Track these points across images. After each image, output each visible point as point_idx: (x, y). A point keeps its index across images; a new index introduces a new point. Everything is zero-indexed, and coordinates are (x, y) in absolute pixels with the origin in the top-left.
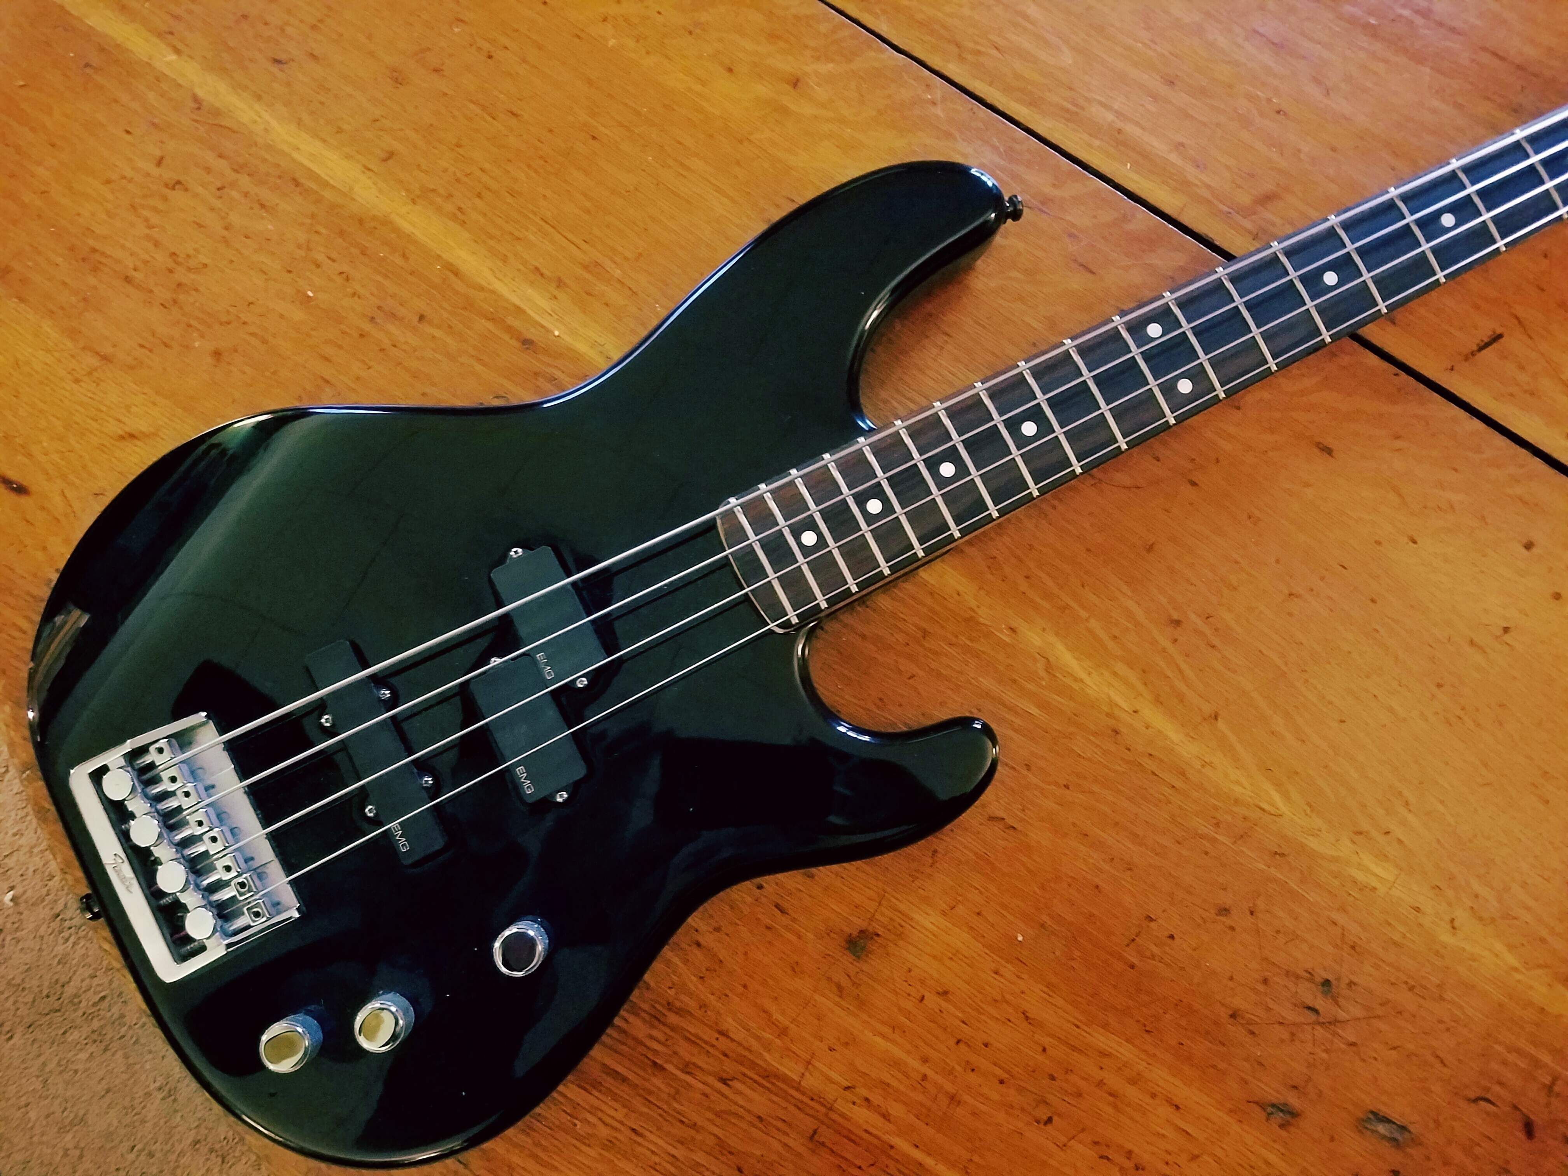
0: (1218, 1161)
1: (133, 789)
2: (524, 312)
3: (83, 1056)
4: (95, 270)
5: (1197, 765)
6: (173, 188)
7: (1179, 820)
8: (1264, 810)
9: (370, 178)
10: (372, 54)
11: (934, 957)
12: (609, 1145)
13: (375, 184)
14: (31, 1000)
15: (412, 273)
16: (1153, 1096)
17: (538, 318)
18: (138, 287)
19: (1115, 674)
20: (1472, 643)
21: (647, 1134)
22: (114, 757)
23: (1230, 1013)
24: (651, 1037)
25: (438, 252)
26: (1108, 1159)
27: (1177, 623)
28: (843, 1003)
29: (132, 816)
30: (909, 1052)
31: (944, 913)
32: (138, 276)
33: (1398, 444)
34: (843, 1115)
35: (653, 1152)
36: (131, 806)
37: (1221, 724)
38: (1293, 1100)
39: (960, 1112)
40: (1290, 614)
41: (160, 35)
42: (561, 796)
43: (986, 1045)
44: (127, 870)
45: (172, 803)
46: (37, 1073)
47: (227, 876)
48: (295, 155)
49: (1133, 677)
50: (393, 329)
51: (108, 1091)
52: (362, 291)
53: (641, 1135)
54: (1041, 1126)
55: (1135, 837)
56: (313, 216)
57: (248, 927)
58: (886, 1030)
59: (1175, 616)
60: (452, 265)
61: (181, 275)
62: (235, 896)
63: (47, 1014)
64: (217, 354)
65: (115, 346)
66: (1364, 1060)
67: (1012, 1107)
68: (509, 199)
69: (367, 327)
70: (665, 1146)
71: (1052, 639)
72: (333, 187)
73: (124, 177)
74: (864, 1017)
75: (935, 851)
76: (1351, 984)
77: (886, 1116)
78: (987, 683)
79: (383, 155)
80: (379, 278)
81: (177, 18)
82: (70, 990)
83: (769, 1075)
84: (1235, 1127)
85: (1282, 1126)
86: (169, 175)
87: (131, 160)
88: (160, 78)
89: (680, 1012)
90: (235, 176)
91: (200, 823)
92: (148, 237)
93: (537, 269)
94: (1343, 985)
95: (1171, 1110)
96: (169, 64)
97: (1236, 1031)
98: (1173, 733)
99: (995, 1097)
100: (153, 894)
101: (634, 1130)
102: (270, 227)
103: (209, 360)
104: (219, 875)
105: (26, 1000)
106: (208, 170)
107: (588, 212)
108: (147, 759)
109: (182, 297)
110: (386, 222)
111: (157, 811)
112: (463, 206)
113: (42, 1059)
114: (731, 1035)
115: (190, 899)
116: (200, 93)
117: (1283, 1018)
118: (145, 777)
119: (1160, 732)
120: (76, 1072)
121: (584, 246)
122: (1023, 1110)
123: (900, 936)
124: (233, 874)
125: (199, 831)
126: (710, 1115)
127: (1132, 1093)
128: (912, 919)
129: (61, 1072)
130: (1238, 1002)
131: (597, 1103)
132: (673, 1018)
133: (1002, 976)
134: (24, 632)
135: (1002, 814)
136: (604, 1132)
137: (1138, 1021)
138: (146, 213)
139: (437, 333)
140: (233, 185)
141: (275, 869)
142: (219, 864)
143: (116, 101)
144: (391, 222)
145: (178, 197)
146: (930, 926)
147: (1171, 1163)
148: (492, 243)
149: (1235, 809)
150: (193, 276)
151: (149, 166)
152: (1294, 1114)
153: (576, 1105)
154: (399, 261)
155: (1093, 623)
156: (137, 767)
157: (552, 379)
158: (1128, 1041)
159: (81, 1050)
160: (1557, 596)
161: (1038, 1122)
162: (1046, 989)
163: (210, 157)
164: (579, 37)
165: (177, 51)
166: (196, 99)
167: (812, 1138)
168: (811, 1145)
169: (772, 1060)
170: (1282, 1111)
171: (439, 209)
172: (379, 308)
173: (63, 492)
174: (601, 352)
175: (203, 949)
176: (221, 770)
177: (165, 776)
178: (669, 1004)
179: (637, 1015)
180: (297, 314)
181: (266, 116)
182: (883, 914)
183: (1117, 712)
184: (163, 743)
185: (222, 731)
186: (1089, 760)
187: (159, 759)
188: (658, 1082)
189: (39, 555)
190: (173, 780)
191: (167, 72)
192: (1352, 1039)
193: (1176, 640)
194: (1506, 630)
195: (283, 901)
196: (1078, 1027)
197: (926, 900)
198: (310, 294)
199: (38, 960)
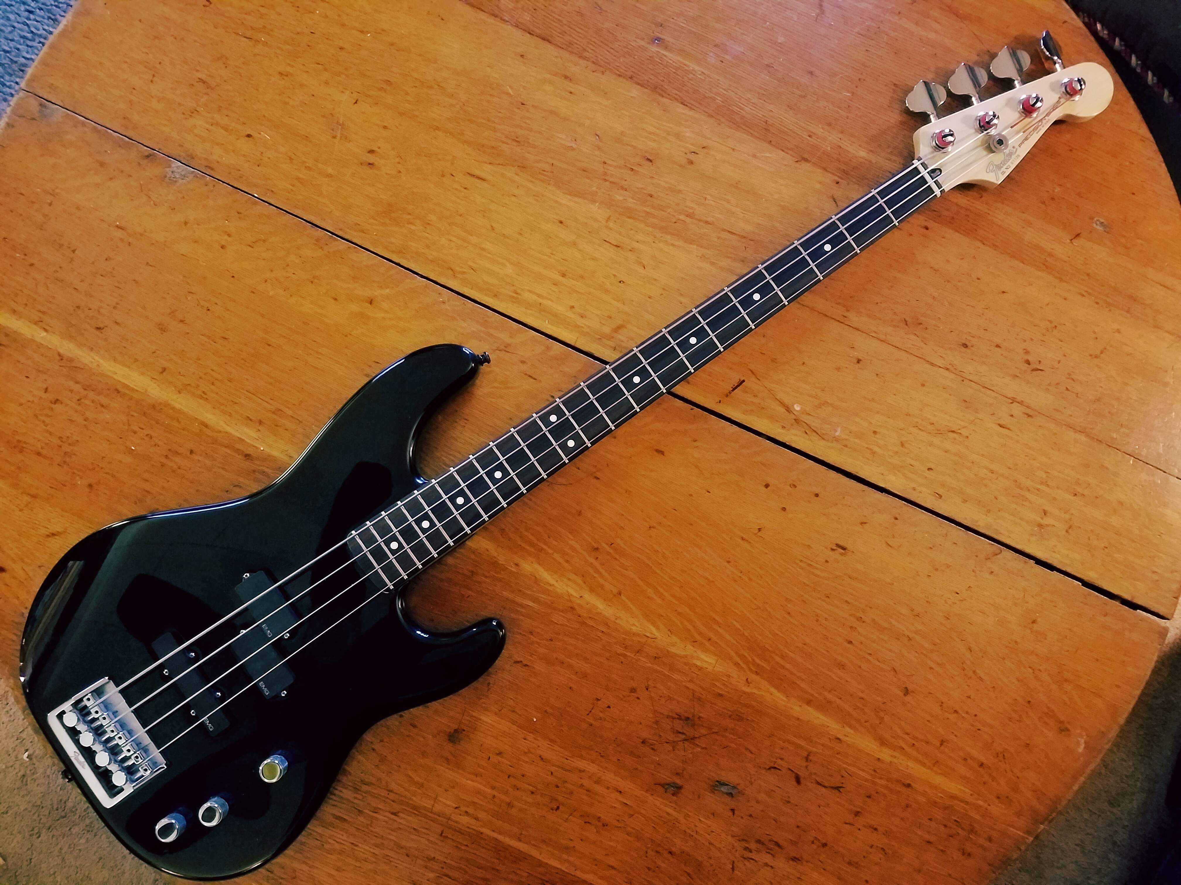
0: (643, 816)
1: (78, 720)
2: (243, 440)
3: (83, 841)
4: (21, 451)
5: (613, 619)
6: (55, 403)
7: (607, 648)
8: (648, 637)
9: (155, 383)
10: (147, 318)
11: (493, 736)
12: (341, 852)
13: (158, 386)
14: (48, 813)
15: (184, 429)
16: (608, 788)
17: (252, 443)
18: (45, 457)
19: (569, 579)
20: (742, 539)
21: (360, 845)
22: (67, 706)
23: (641, 741)
24: (355, 798)
25: (196, 417)
26: (589, 823)
27: (597, 549)
28: (449, 767)
29: (80, 732)
30: (484, 786)
31: (496, 714)
32: (44, 452)
33: (696, 444)
34: (457, 822)
35: (363, 853)
36: (78, 728)
37: (623, 597)
38: (678, 781)
39: (513, 811)
40: (651, 537)
41: (36, 323)
42: (284, 693)
43: (523, 776)
44: (81, 759)
45: (98, 723)
46: (58, 854)
47: (128, 754)
48: (115, 377)
49: (579, 580)
50: (177, 459)
51: (101, 858)
52: (159, 443)
53: (357, 846)
54: (554, 811)
55: (586, 660)
56: (128, 407)
57: (143, 776)
58: (473, 777)
59: (596, 546)
60: (204, 422)
61: (67, 448)
62: (134, 763)
63: (59, 820)
64: (90, 486)
65: (37, 489)
66: (710, 755)
67: (539, 804)
68: (229, 383)
69: (164, 461)
70: (370, 849)
71: (536, 566)
72: (137, 391)
73: (29, 401)
74: (461, 772)
75: (489, 683)
76: (700, 718)
77: (477, 819)
78: (506, 594)
79: (161, 370)
80: (167, 434)
81: (44, 313)
82: (70, 804)
83: (415, 808)
84: (651, 798)
85: (673, 795)
86: (51, 396)
87: (31, 392)
88: (39, 346)
89: (367, 784)
90: (85, 392)
91: (112, 731)
92: (47, 431)
93: (248, 417)
94: (696, 719)
95: (618, 794)
96: (42, 338)
97: (646, 749)
98: (600, 605)
99: (530, 800)
100: (95, 768)
101: (352, 844)
102: (108, 416)
103: (87, 490)
104: (125, 754)
105: (44, 813)
106: (72, 391)
107: (271, 384)
108: (83, 704)
109: (68, 459)
110: (167, 405)
111: (92, 728)
112: (205, 391)
113: (59, 846)
114: (395, 791)
115: (113, 767)
116: (61, 351)
117: (668, 739)
118: (84, 712)
119: (594, 605)
120: (80, 850)
121: (271, 402)
122: (544, 805)
123: (475, 729)
124: (132, 752)
125: (112, 735)
126: (389, 831)
127: (598, 788)
128: (480, 719)
129: (71, 852)
130: (645, 735)
131: (333, 833)
132: (365, 788)
133: (527, 740)
134: (13, 641)
135: (522, 659)
136: (337, 846)
137: (597, 752)
138: (43, 418)
139: (201, 458)
140: (85, 397)
141: (152, 747)
142: (125, 749)
143: (19, 362)
144: (169, 405)
145: (57, 407)
146: (490, 722)
147: (620, 820)
148: (222, 407)
149: (634, 639)
150: (71, 447)
151: (41, 394)
152: (680, 788)
153: (321, 835)
154: (176, 424)
155: (556, 556)
156: (79, 708)
157: (263, 473)
158: (593, 763)
159: (81, 838)
160: (784, 509)
161: (552, 810)
162: (549, 743)
163: (71, 384)
164: (253, 292)
165: (46, 330)
166: (59, 355)
167: (441, 835)
168: (442, 838)
169: (418, 800)
170: (672, 787)
171: (193, 395)
172: (169, 450)
173: (22, 568)
174: (286, 455)
175: (122, 790)
176: (120, 703)
177: (93, 711)
178: (362, 781)
179: (346, 788)
180: (128, 459)
181: (97, 358)
182: (465, 720)
183: (573, 599)
184: (89, 696)
185: (117, 685)
186: (561, 625)
187: (88, 704)
188: (362, 819)
189: (16, 601)
190: (97, 712)
191: (43, 342)
192: (704, 746)
193: (597, 558)
194: (760, 530)
195: (158, 762)
196: (567, 759)
197: (486, 709)
198: (133, 448)
199: (48, 790)
